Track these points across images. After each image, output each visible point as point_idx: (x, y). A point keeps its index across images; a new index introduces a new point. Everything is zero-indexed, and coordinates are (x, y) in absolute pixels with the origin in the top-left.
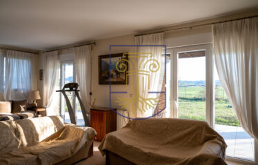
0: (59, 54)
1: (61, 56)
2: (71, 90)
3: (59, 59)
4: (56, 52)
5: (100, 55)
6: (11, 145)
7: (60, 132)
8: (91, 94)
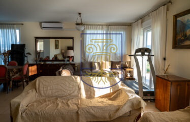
0: (142, 22)
1: (144, 23)
2: (143, 54)
3: (142, 27)
4: (140, 21)
5: (175, 13)
6: (73, 94)
7: (114, 92)
8: (165, 59)
